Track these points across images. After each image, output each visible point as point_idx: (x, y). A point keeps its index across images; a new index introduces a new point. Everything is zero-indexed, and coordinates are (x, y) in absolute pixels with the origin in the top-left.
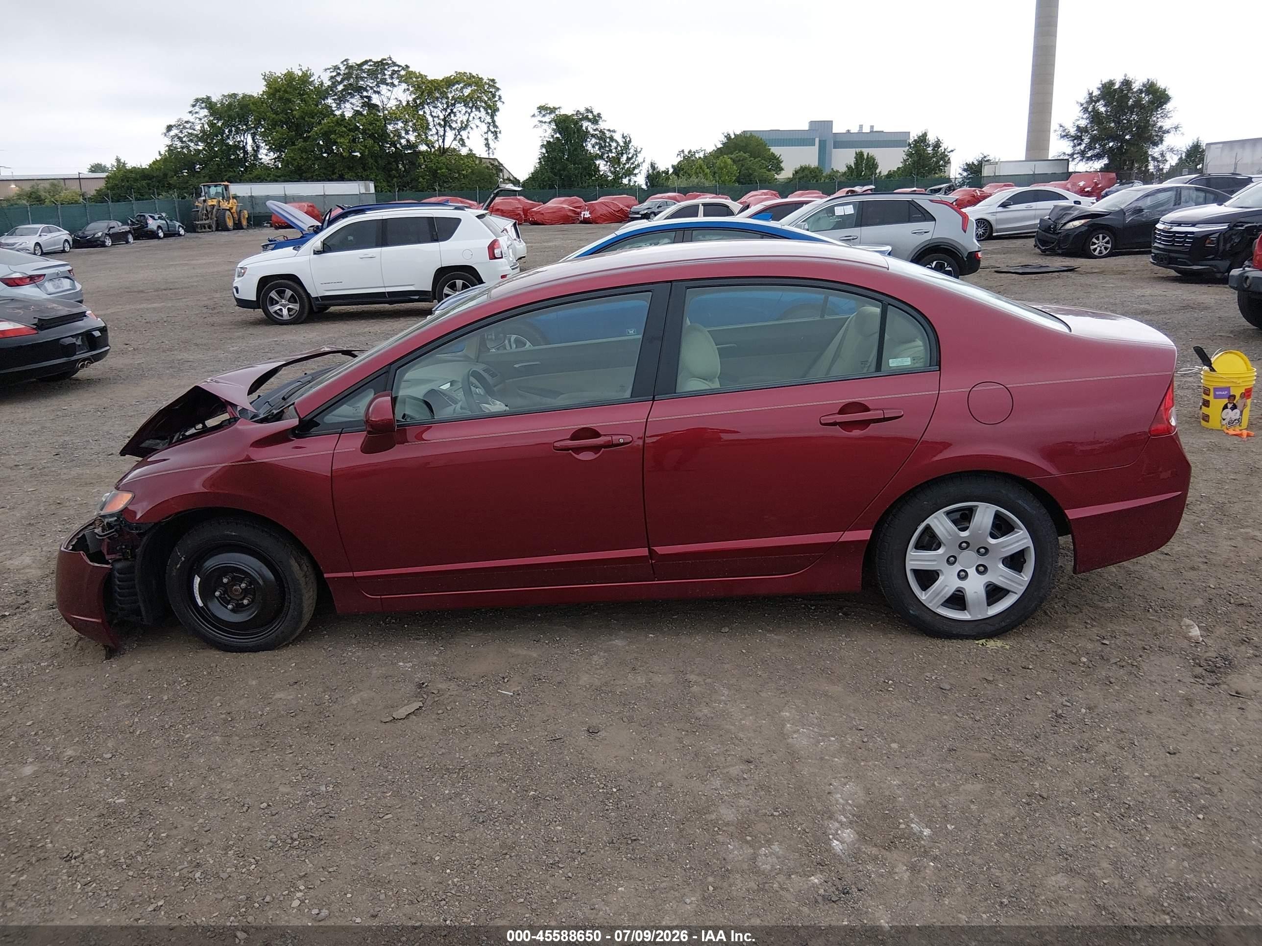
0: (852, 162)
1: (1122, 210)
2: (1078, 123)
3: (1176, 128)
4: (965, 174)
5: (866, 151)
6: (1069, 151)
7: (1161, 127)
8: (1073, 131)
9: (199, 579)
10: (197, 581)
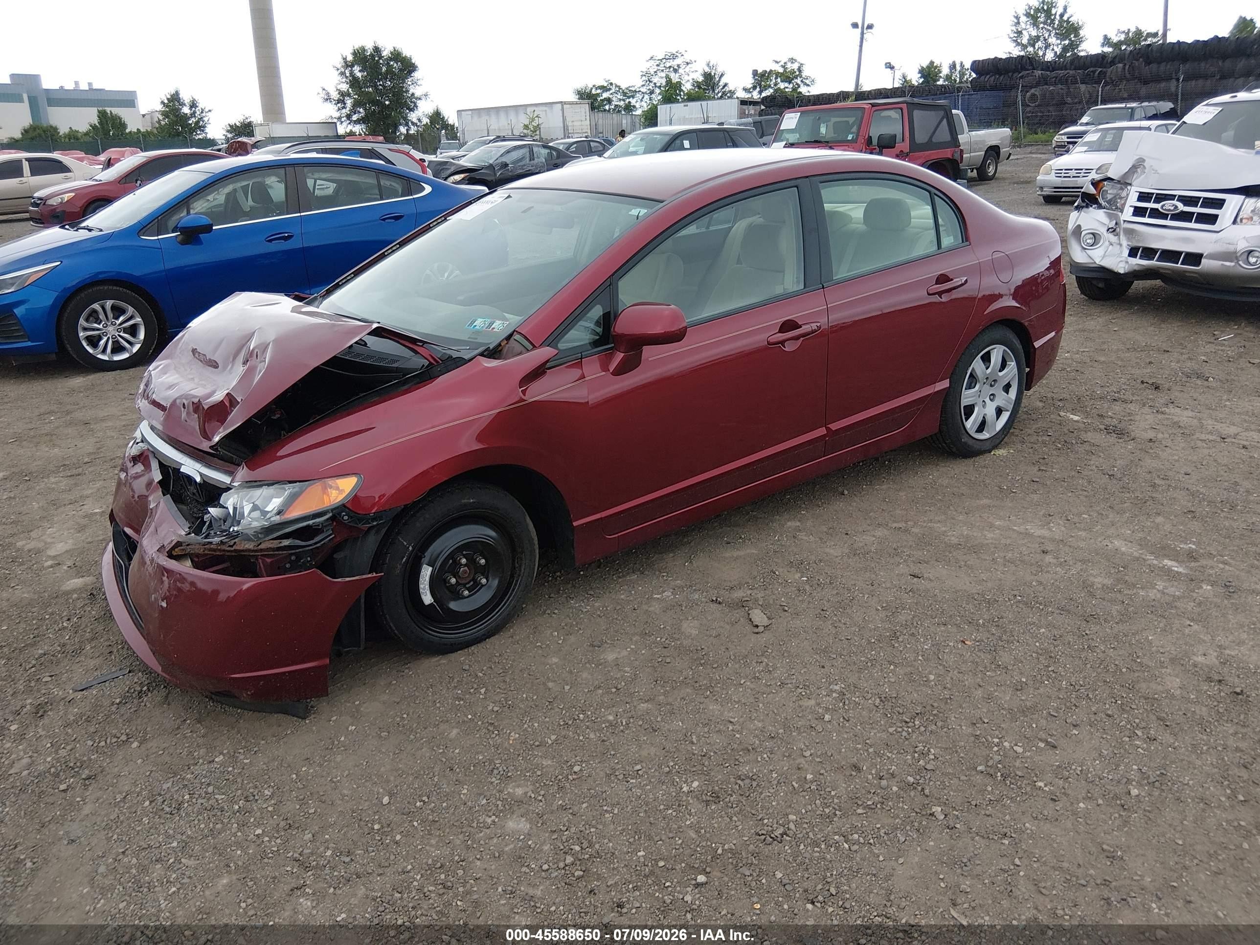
0: (95, 120)
1: (491, 165)
2: (339, 87)
3: (426, 95)
4: (229, 135)
5: (108, 110)
6: (337, 114)
7: (413, 94)
8: (335, 95)
9: (430, 569)
10: (426, 572)
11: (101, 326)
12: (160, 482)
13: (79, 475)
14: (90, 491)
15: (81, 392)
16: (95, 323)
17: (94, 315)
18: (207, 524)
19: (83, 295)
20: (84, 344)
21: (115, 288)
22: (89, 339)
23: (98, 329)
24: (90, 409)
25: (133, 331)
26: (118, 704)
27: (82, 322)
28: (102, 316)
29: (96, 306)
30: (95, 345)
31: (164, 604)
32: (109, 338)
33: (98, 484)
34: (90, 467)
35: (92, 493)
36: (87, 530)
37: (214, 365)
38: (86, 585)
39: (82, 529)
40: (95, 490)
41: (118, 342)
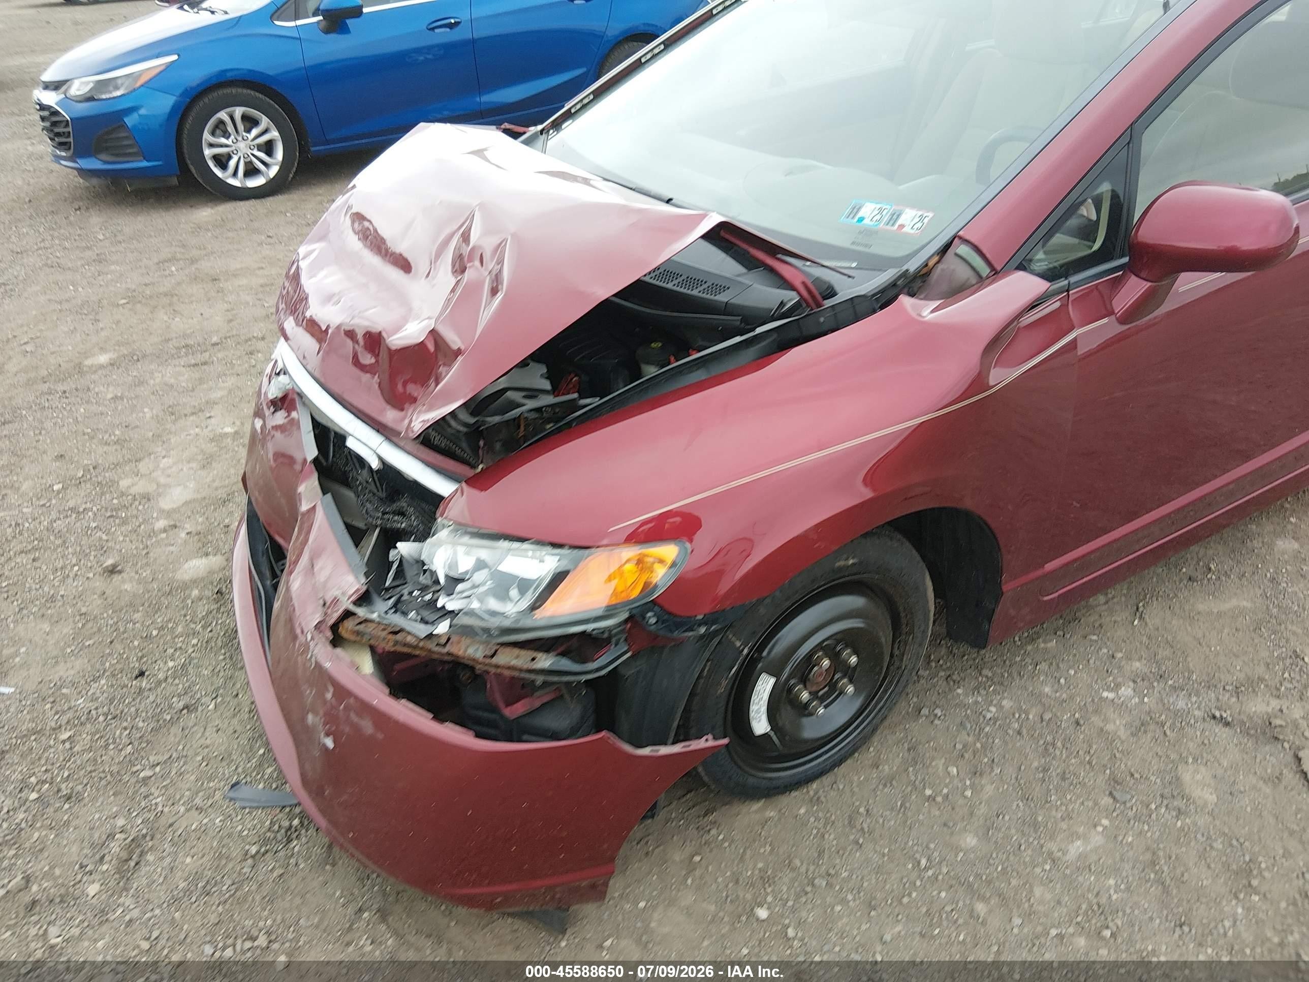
9: (772, 681)
10: (765, 686)
11: (229, 142)
12: (316, 461)
13: (205, 363)
14: (219, 394)
15: (208, 230)
16: (223, 137)
17: (221, 126)
18: (395, 566)
19: (206, 100)
20: (211, 164)
21: (245, 91)
22: (218, 159)
23: (227, 146)
24: (220, 257)
25: (268, 148)
26: (253, 857)
27: (207, 136)
28: (230, 128)
29: (223, 115)
30: (223, 166)
31: (329, 743)
32: (240, 158)
33: (231, 381)
34: (219, 351)
35: (221, 398)
36: (214, 464)
37: (404, 265)
38: (211, 572)
39: (207, 462)
40: (225, 393)
41: (251, 162)
